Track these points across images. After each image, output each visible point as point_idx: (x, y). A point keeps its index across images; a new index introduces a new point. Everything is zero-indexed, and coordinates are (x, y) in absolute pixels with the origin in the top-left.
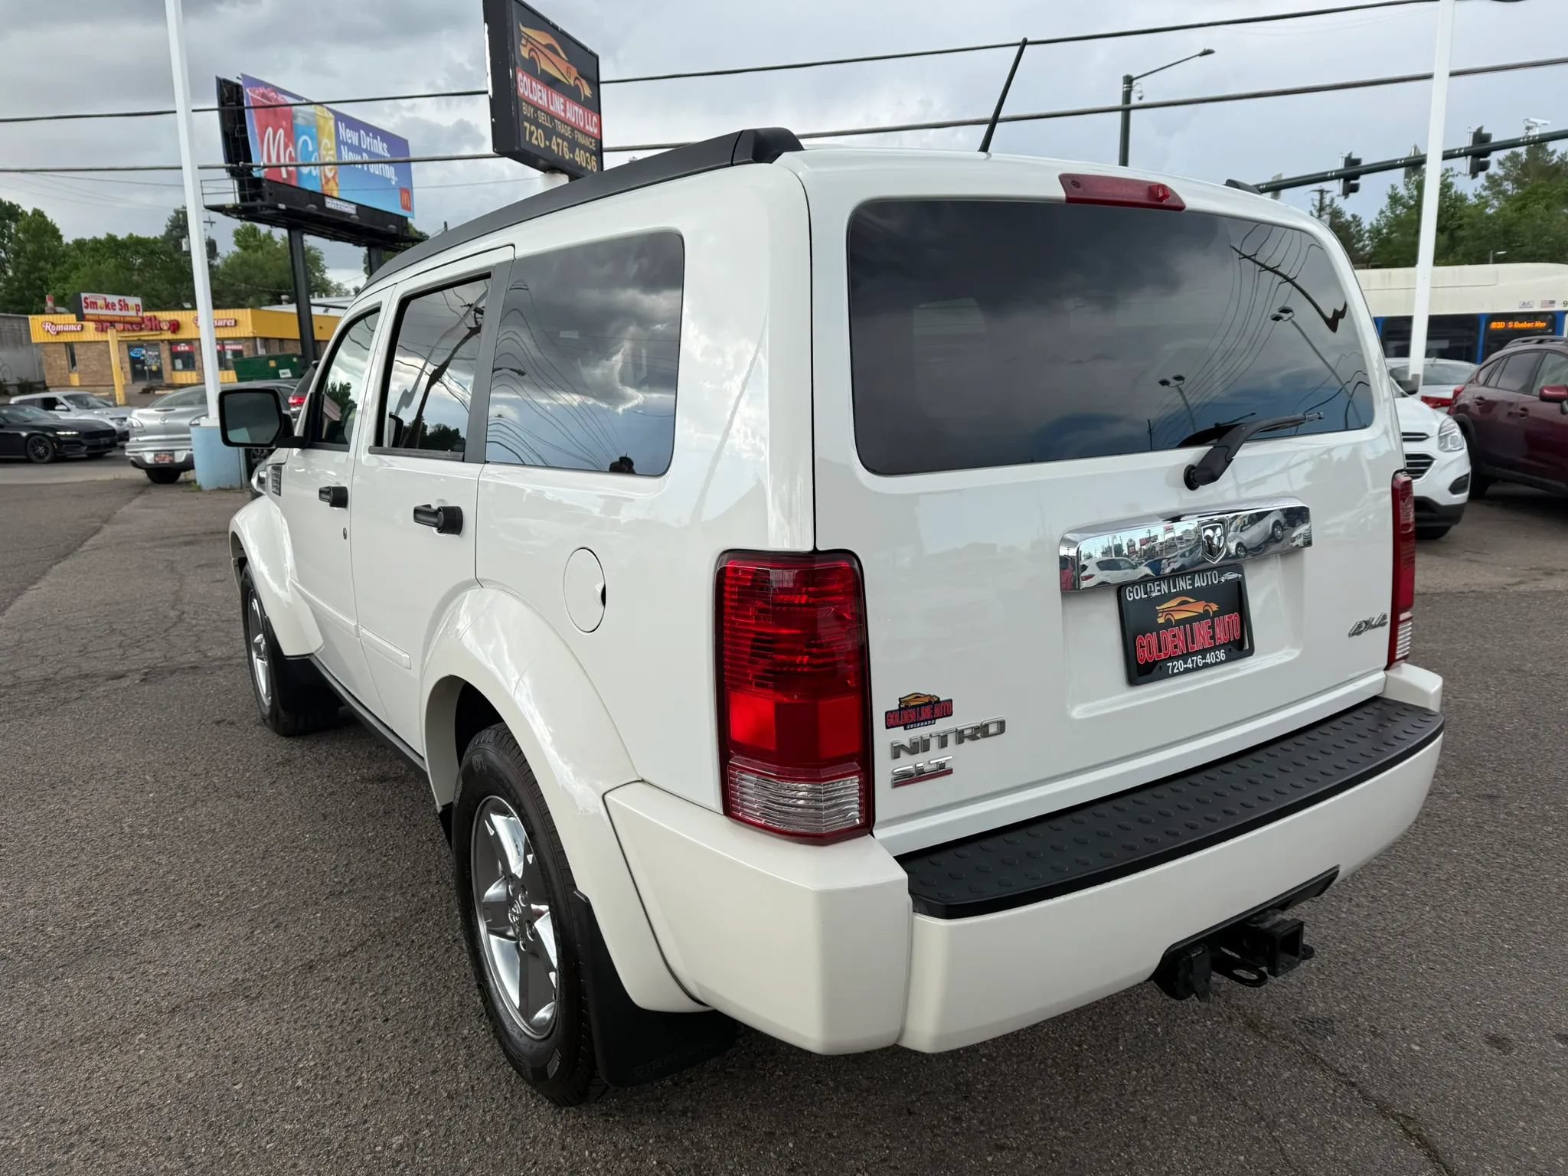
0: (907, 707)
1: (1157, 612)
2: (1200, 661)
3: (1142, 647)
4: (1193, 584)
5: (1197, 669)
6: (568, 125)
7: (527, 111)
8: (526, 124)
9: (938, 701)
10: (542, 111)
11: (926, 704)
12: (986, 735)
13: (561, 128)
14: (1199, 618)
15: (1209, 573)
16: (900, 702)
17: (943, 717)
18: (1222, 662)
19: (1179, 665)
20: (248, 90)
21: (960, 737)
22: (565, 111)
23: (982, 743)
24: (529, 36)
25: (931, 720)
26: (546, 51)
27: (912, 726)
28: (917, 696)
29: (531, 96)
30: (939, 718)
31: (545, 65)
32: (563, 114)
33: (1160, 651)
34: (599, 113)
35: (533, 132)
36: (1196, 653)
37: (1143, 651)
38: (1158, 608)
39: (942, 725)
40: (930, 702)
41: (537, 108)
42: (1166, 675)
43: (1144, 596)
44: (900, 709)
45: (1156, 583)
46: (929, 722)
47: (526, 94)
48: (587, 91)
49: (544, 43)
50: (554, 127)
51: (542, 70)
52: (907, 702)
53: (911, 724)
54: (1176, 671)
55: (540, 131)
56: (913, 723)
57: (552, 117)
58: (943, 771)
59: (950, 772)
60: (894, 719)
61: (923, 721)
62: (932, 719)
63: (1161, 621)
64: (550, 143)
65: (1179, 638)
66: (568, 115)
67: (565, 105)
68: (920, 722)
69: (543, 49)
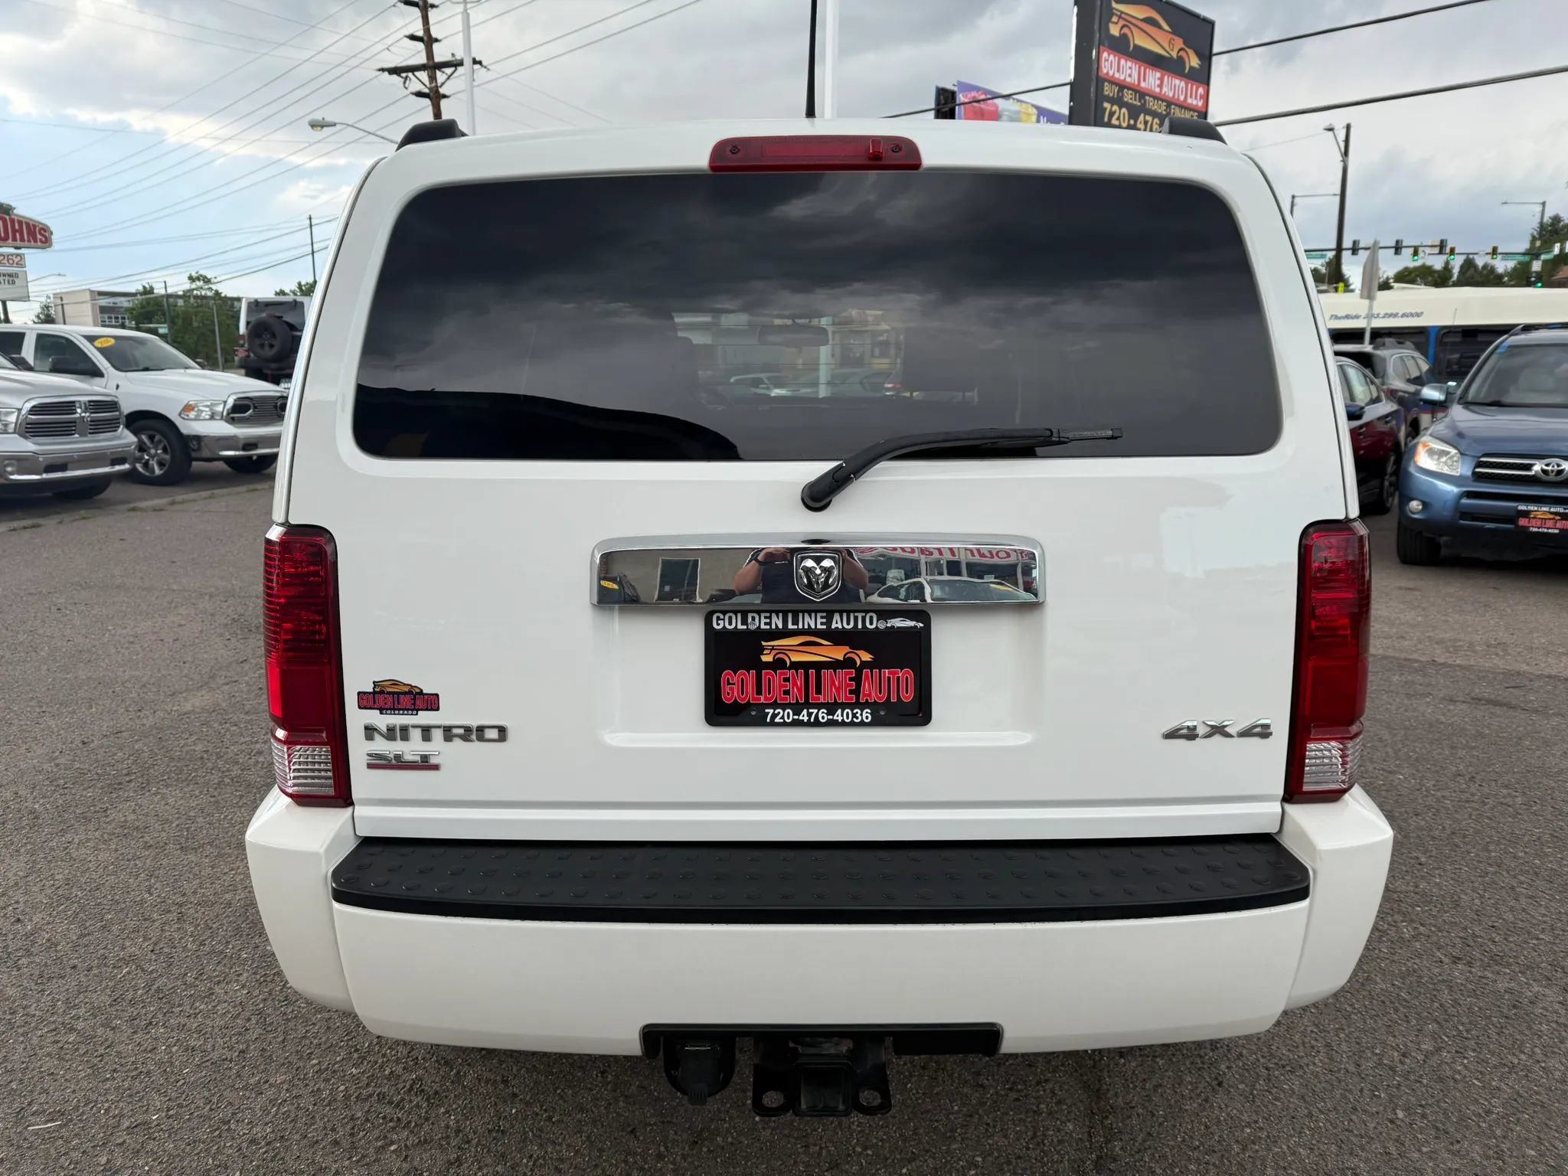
0: (382, 692)
1: (763, 648)
2: (823, 715)
3: (729, 684)
4: (829, 623)
5: (817, 724)
6: (1163, 101)
7: (1108, 90)
8: (1107, 105)
9: (421, 692)
10: (1129, 88)
11: (405, 693)
12: (481, 738)
13: (1152, 104)
14: (835, 665)
15: (860, 615)
16: (375, 686)
17: (427, 710)
18: (862, 724)
19: (788, 715)
20: (961, 95)
21: (448, 733)
22: (1161, 86)
23: (476, 746)
24: (1122, 12)
25: (412, 710)
26: (1144, 26)
27: (389, 712)
28: (395, 683)
29: (1117, 75)
30: (422, 710)
31: (1140, 40)
32: (1157, 90)
33: (759, 692)
34: (1208, 84)
35: (1115, 112)
36: (819, 706)
37: (732, 690)
38: (764, 643)
39: (425, 718)
40: (410, 692)
41: (1122, 86)
42: (760, 722)
43: (740, 627)
44: (374, 693)
45: (763, 615)
46: (410, 712)
47: (1111, 73)
48: (1194, 62)
49: (1141, 17)
50: (1144, 104)
51: (1135, 46)
52: (382, 686)
53: (387, 709)
54: (777, 720)
55: (1124, 110)
56: (390, 709)
57: (1142, 94)
58: (425, 764)
59: (436, 767)
60: (366, 701)
61: (403, 710)
62: (414, 709)
63: (766, 658)
64: (1136, 121)
65: (795, 684)
66: (1165, 89)
67: (1161, 79)
68: (399, 710)
69: (1139, 24)
